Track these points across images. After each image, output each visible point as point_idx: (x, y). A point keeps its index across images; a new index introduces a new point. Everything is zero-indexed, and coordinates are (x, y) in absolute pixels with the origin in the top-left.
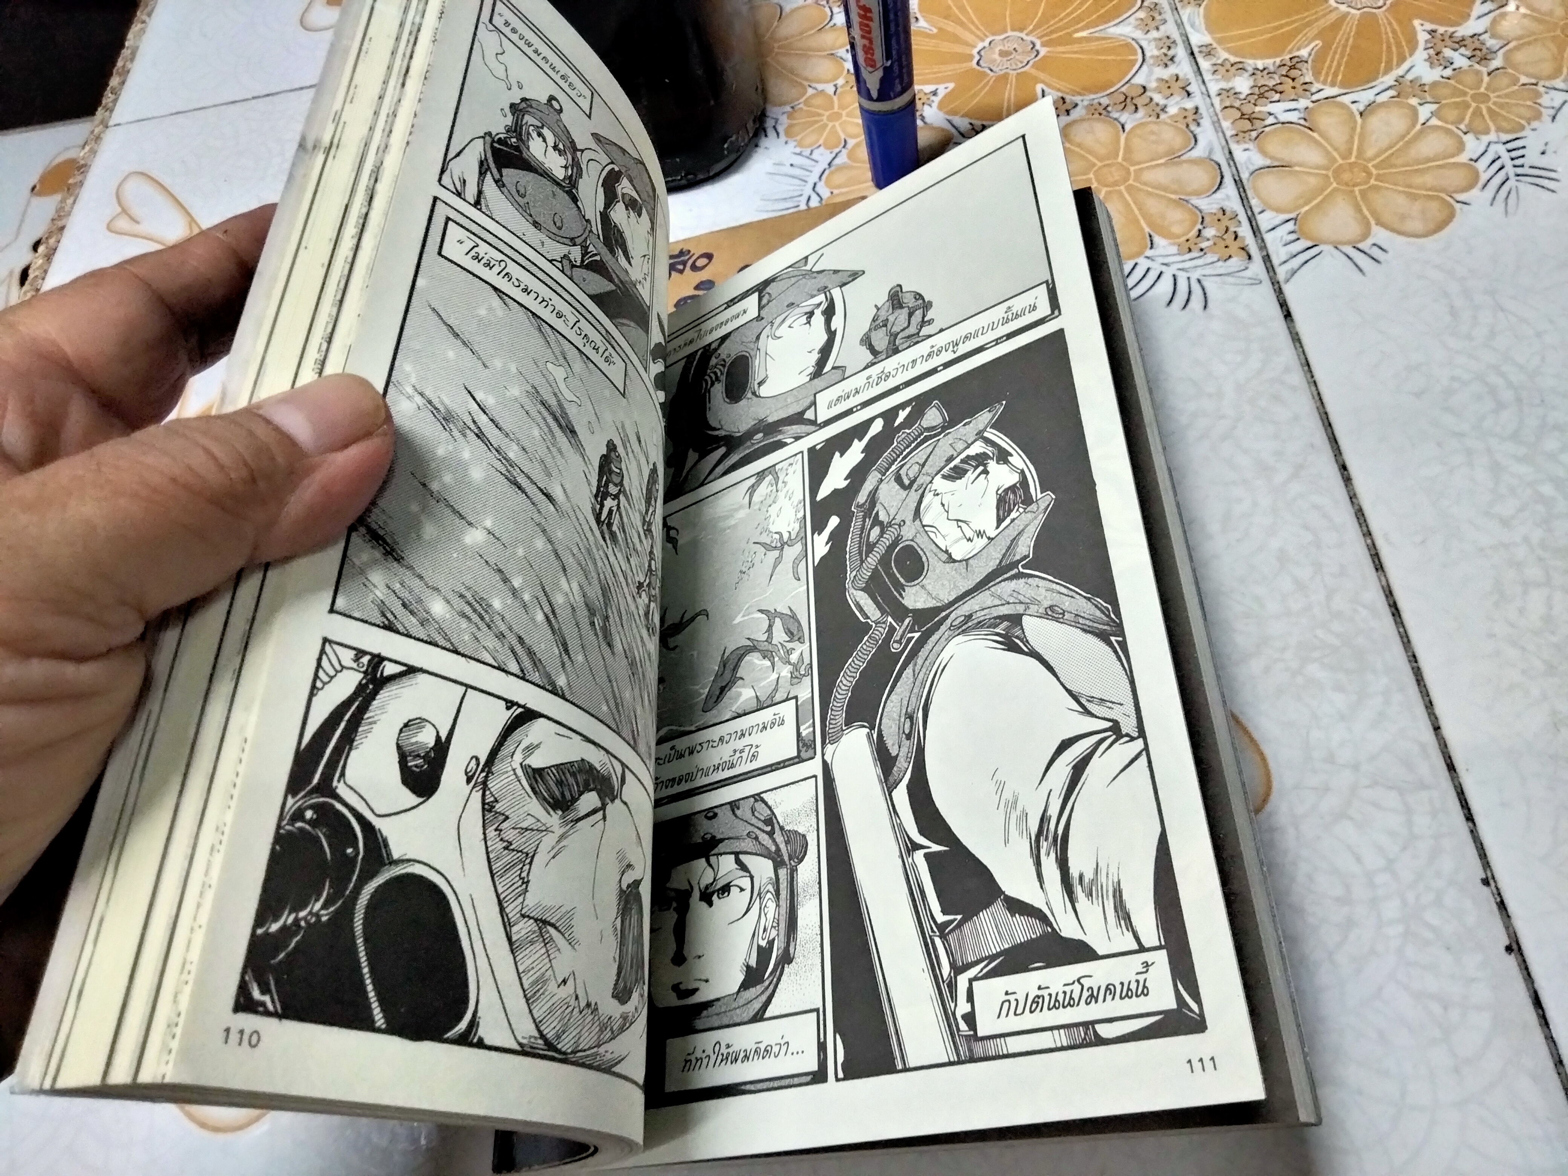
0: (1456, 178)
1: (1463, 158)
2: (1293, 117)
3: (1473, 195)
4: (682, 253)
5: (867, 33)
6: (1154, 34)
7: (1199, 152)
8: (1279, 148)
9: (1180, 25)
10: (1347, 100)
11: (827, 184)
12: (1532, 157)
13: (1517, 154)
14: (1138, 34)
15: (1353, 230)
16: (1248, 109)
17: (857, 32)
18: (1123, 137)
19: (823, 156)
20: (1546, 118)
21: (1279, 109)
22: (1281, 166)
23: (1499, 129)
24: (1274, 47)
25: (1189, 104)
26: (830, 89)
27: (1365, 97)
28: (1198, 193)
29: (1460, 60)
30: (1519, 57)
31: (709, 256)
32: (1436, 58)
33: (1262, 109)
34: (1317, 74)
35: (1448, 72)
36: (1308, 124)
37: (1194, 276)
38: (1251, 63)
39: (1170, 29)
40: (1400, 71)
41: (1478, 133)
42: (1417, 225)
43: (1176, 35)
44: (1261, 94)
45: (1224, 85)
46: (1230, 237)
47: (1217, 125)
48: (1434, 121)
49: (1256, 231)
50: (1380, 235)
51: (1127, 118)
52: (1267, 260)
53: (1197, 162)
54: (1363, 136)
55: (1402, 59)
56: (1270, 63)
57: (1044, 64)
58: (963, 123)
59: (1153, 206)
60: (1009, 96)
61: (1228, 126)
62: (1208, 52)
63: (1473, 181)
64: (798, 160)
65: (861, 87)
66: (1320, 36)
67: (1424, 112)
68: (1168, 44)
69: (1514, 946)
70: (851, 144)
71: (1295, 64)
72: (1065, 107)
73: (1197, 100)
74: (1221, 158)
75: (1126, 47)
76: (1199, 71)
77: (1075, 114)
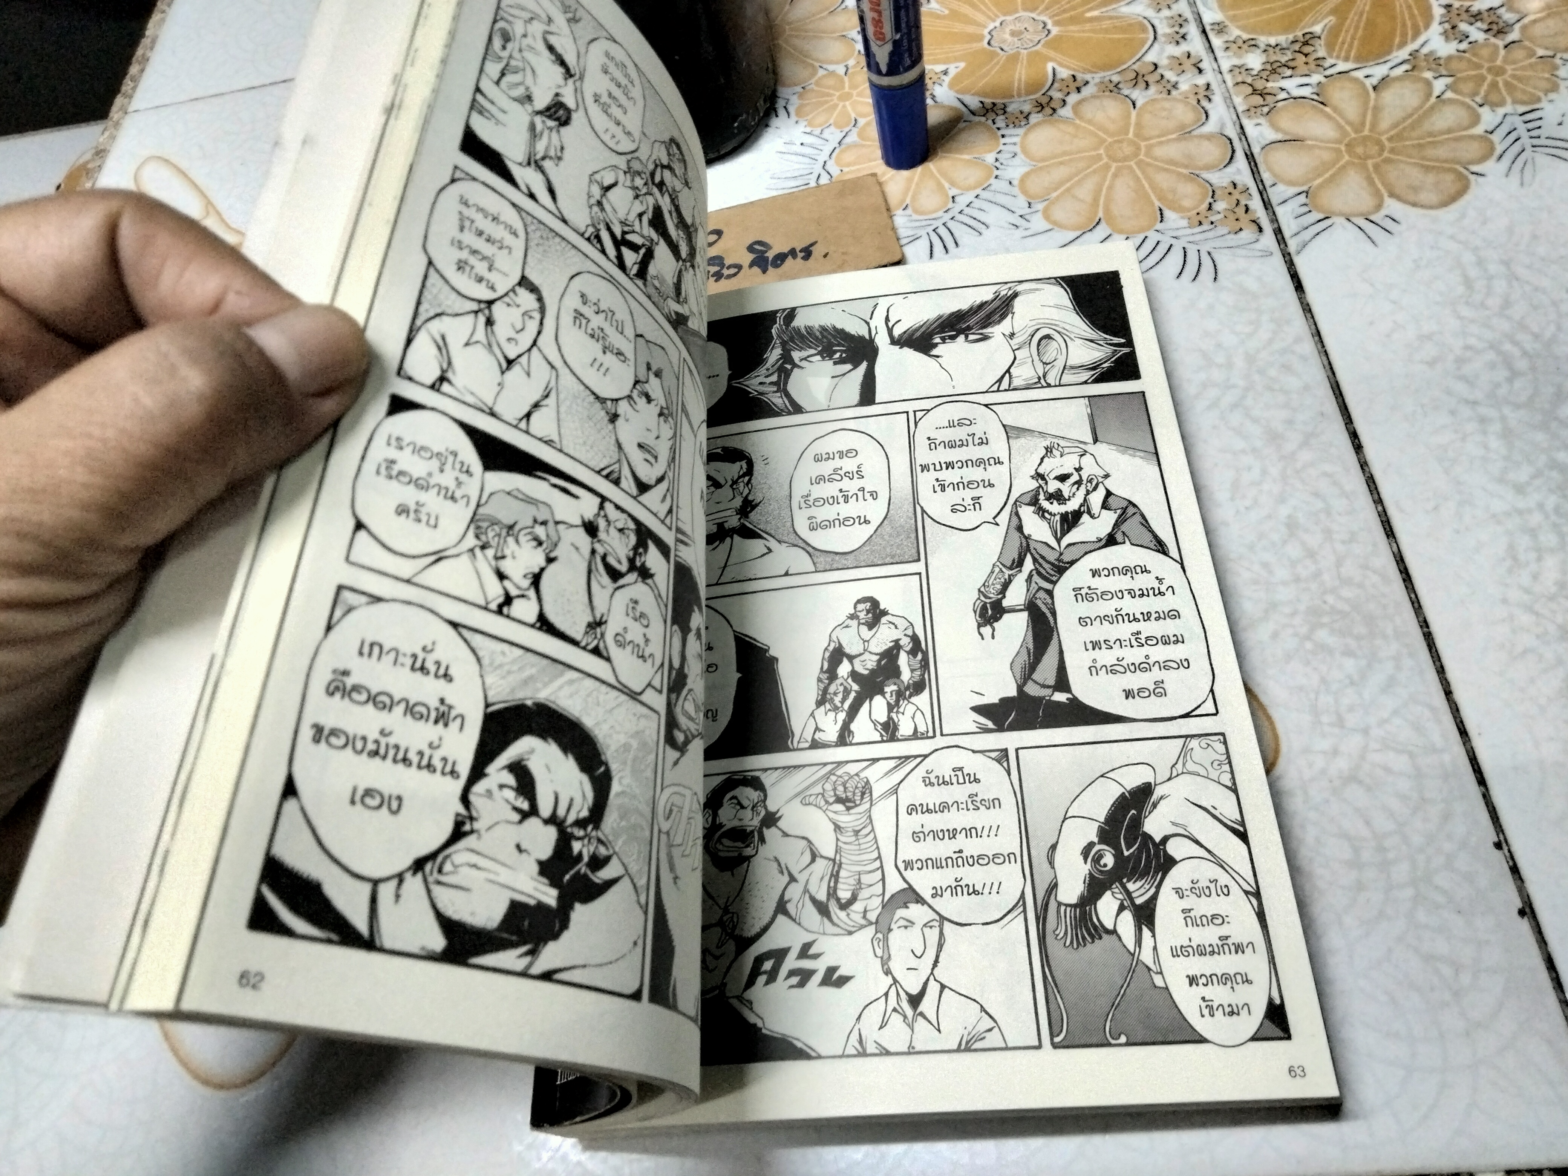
0: (1472, 150)
1: (1479, 130)
2: (1306, 92)
3: (1489, 166)
6: (1166, 13)
7: (1210, 127)
8: (1291, 123)
9: (1192, 4)
10: (1360, 74)
11: (838, 163)
12: (1549, 128)
13: (1533, 125)
14: (1150, 13)
15: (1366, 202)
16: (1259, 85)
18: (1134, 113)
19: (833, 135)
21: (1292, 85)
22: (1292, 141)
23: (1516, 102)
24: (1287, 22)
25: (1201, 81)
26: (841, 70)
27: (1379, 71)
28: (1208, 168)
29: (1476, 34)
30: (1536, 29)
31: (719, 234)
32: (1452, 32)
33: (1274, 84)
34: (1330, 47)
35: (1464, 46)
36: (1320, 99)
37: (1205, 249)
38: (1263, 40)
39: (1182, 7)
40: (1415, 45)
41: (1494, 106)
42: (1430, 197)
43: (1188, 14)
44: (1273, 70)
45: (1236, 61)
46: (1241, 210)
47: (1229, 101)
48: (1449, 95)
49: (1267, 205)
50: (1392, 206)
51: (1138, 94)
52: (1278, 232)
53: (1209, 137)
54: (1377, 109)
55: (1416, 34)
56: (1282, 39)
57: (1056, 44)
58: (973, 102)
59: (1164, 180)
60: (1021, 74)
61: (1239, 102)
62: (1220, 29)
63: (1488, 153)
64: (808, 139)
65: (871, 64)
66: (1334, 11)
67: (1439, 85)
68: (1181, 21)
69: (1527, 910)
70: (861, 123)
71: (1308, 39)
72: (1076, 85)
73: (1209, 76)
74: (1232, 133)
75: (1138, 26)
76: (1211, 48)
77: (1086, 91)
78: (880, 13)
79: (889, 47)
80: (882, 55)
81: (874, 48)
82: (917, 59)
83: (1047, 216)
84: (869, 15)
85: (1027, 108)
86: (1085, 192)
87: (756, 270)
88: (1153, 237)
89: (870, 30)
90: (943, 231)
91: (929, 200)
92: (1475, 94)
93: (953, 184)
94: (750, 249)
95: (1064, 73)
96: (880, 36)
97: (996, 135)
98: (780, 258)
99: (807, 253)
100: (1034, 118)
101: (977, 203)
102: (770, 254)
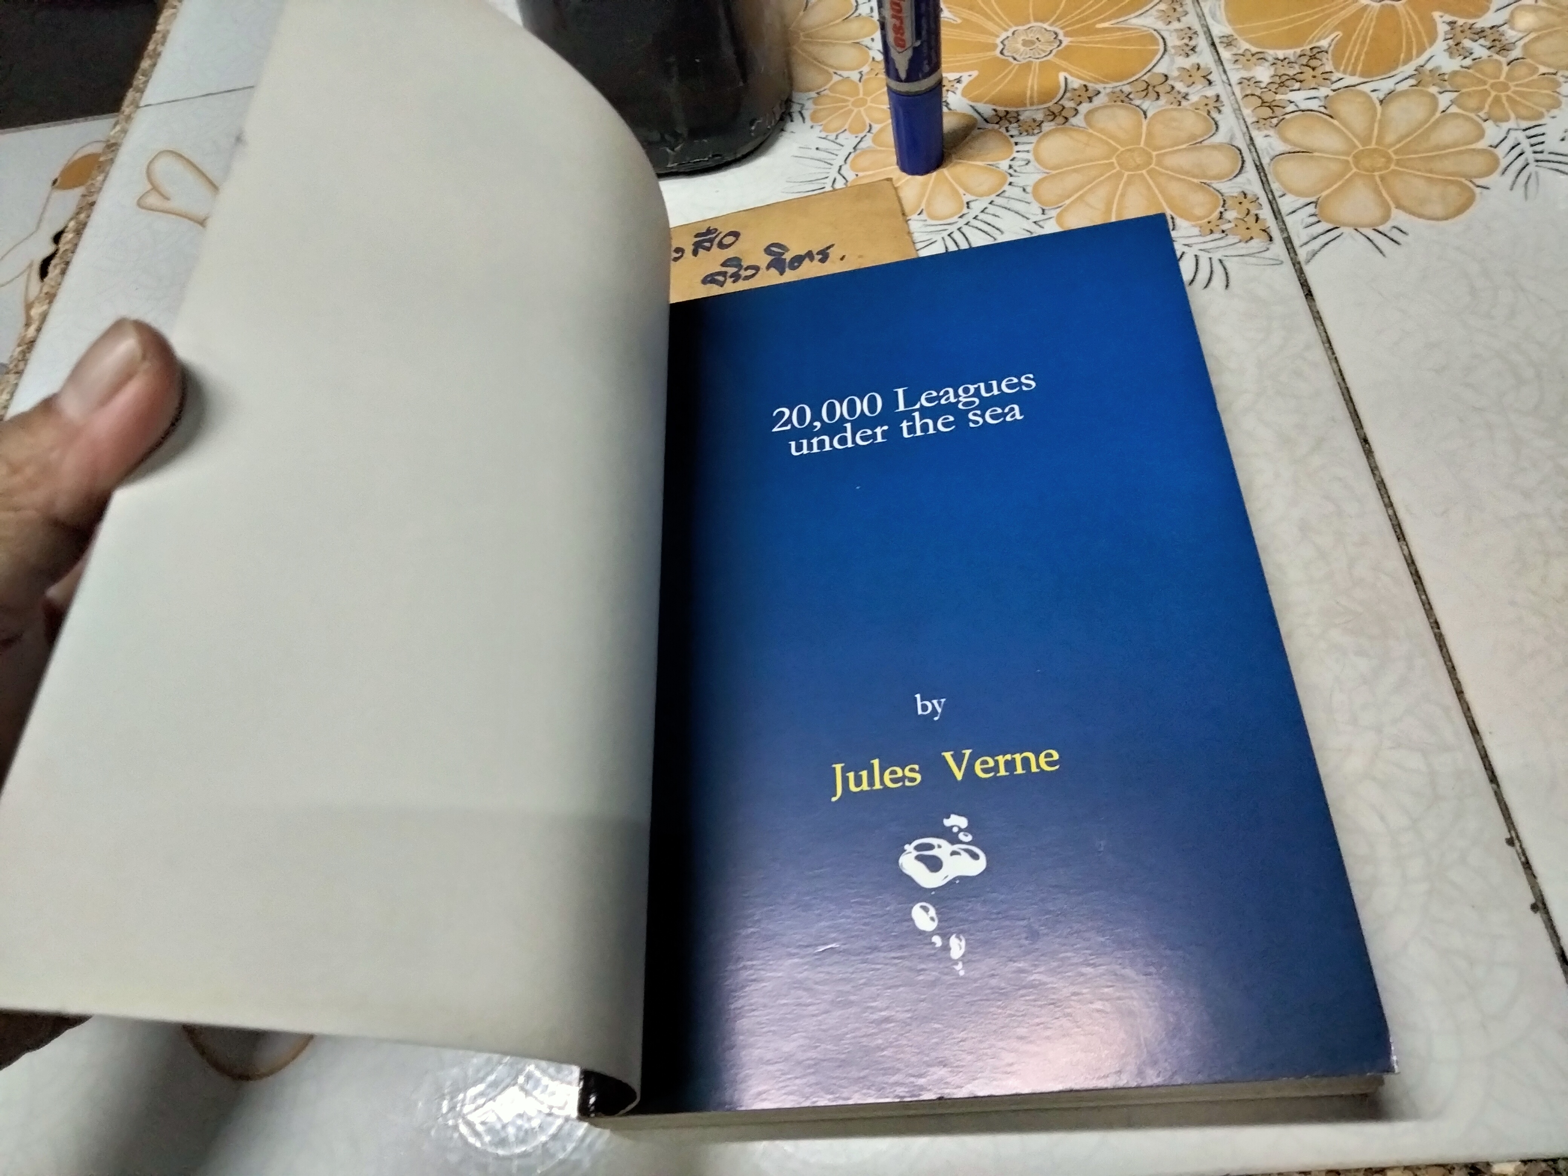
0: (1479, 163)
1: (1482, 144)
2: (1314, 105)
3: (1493, 180)
4: (709, 231)
5: (897, 12)
6: (1176, 25)
7: (1220, 137)
8: (1298, 134)
9: (1201, 17)
10: (1366, 88)
11: (853, 168)
12: (1552, 143)
13: (1536, 140)
14: (1160, 25)
15: (1374, 213)
16: (1268, 97)
17: (888, 13)
18: (1145, 123)
19: (849, 141)
21: (1299, 98)
22: (1301, 152)
23: (1519, 117)
24: (1294, 37)
25: (1211, 92)
26: (855, 76)
27: (1386, 85)
28: (1219, 177)
29: (1480, 51)
31: (737, 234)
32: (1456, 49)
33: (1282, 97)
34: (1337, 61)
35: (1468, 62)
36: (1329, 112)
37: (1216, 256)
38: (1271, 53)
39: (1191, 20)
40: (1420, 61)
41: (1498, 121)
42: (1437, 209)
43: (1197, 27)
44: (1281, 83)
45: (1245, 74)
46: (1251, 219)
47: (1238, 111)
48: (1454, 109)
49: (1277, 213)
50: (1399, 217)
51: (1148, 105)
52: (1288, 241)
53: (1219, 147)
54: (1383, 123)
55: (1421, 50)
56: (1290, 53)
57: (1067, 54)
58: (987, 109)
60: (1032, 84)
61: (1249, 114)
62: (1229, 42)
63: (1493, 167)
64: (823, 144)
65: (891, 70)
66: (1342, 25)
67: (1444, 100)
68: (1191, 34)
69: (1540, 905)
70: (876, 128)
71: (1315, 54)
72: (1088, 94)
73: (1218, 88)
74: (1242, 144)
75: (1149, 37)
76: (1220, 61)
77: (1097, 101)
78: (900, 19)
79: (909, 54)
80: (902, 62)
81: (893, 53)
82: (936, 66)
83: (1060, 223)
84: (890, 22)
85: (1039, 116)
86: (1098, 199)
87: (773, 271)
89: (891, 37)
90: (958, 236)
91: (944, 205)
92: (1480, 108)
93: (968, 190)
94: (769, 251)
95: (1075, 83)
96: (900, 43)
97: (1009, 142)
98: (798, 261)
99: (824, 255)
100: (1047, 127)
101: (992, 209)
102: (788, 257)
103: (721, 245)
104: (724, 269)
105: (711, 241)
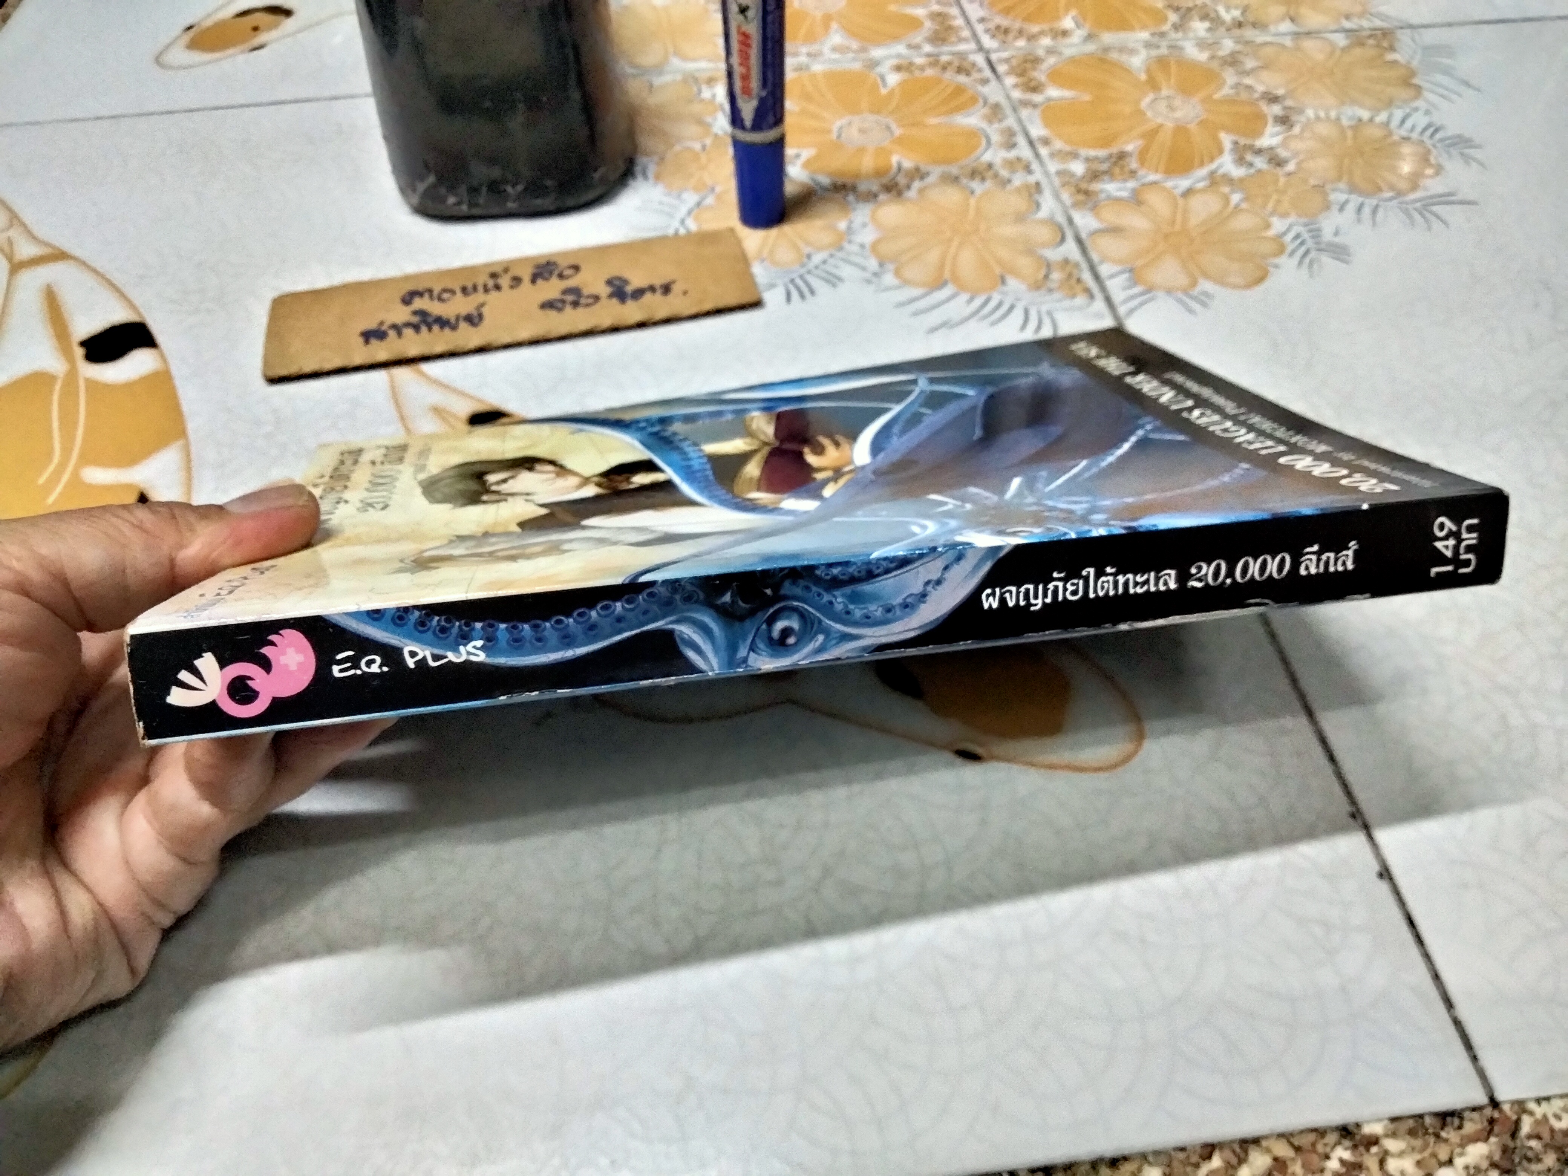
0: (1266, 248)
1: (1271, 233)
2: (1124, 194)
3: (1283, 260)
4: (548, 263)
5: (745, 58)
6: (996, 126)
7: (1043, 214)
8: (1110, 216)
9: (1020, 121)
10: (1169, 184)
11: (696, 219)
12: (1327, 235)
13: (1316, 234)
14: (984, 125)
15: (1182, 280)
16: (1084, 186)
17: (735, 60)
18: (972, 201)
19: (691, 198)
20: (1335, 208)
21: (1111, 188)
22: (1115, 230)
23: (1300, 216)
24: (1106, 141)
25: (1032, 179)
26: (697, 146)
27: (1184, 183)
28: (1045, 245)
29: (1260, 163)
30: (1311, 165)
31: (576, 268)
32: (1240, 161)
33: (1096, 186)
34: (1142, 161)
35: (1252, 171)
36: (1136, 200)
37: (1044, 309)
38: (1085, 152)
39: (1010, 121)
40: (1213, 166)
41: (1284, 215)
42: (1239, 280)
43: (1016, 127)
44: (1095, 176)
45: (1061, 167)
46: (1073, 281)
47: (1057, 196)
48: (1244, 206)
49: (1097, 277)
50: (1205, 285)
51: (975, 185)
52: (1108, 300)
53: (1043, 222)
54: (1186, 211)
55: (1212, 159)
56: (1102, 153)
57: (900, 141)
58: (825, 180)
59: (1002, 252)
60: (868, 163)
61: (1066, 196)
62: (1046, 142)
63: (1281, 250)
64: (667, 200)
65: (736, 119)
66: (1143, 136)
67: (1235, 198)
68: (1010, 133)
69: (1384, 873)
70: (718, 189)
71: (1122, 156)
72: (918, 174)
73: (1038, 175)
74: (1061, 219)
75: (973, 136)
76: (1037, 155)
77: (929, 180)
78: (748, 68)
79: (754, 103)
80: (748, 110)
81: (741, 103)
82: (779, 120)
83: (897, 273)
84: (738, 70)
85: (875, 188)
86: (933, 256)
87: (615, 301)
88: (996, 298)
89: (738, 85)
90: (799, 282)
91: (785, 255)
92: (1264, 206)
93: (807, 243)
94: (609, 282)
95: (907, 164)
96: (746, 91)
97: (845, 207)
98: (639, 293)
99: (667, 289)
100: (883, 197)
101: (831, 261)
102: (629, 289)
103: (561, 276)
104: (563, 297)
105: (551, 273)
